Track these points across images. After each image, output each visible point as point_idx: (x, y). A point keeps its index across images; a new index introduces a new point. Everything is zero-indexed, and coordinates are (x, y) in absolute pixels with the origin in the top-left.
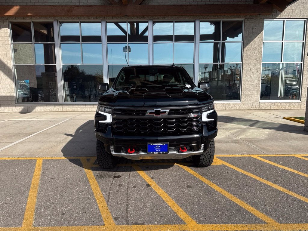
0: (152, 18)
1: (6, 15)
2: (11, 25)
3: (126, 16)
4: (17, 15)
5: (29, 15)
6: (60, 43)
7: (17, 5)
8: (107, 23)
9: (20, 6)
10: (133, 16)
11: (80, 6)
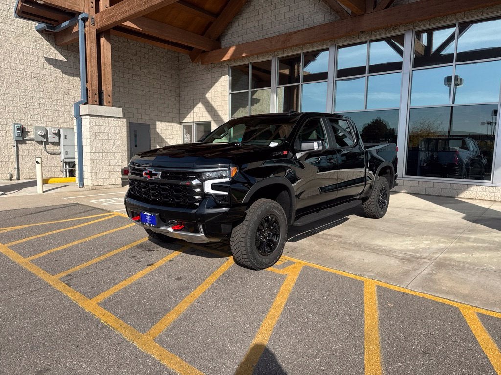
0: (411, 27)
1: (223, 60)
2: (232, 71)
3: (362, 32)
4: (234, 58)
5: (244, 55)
6: (276, 87)
7: (233, 46)
8: (339, 50)
9: (236, 46)
10: (377, 30)
11: (299, 31)
